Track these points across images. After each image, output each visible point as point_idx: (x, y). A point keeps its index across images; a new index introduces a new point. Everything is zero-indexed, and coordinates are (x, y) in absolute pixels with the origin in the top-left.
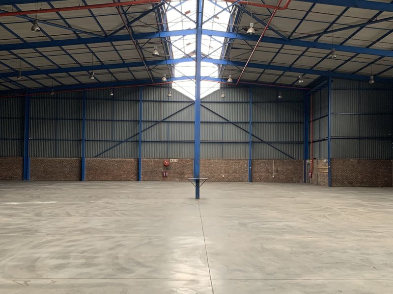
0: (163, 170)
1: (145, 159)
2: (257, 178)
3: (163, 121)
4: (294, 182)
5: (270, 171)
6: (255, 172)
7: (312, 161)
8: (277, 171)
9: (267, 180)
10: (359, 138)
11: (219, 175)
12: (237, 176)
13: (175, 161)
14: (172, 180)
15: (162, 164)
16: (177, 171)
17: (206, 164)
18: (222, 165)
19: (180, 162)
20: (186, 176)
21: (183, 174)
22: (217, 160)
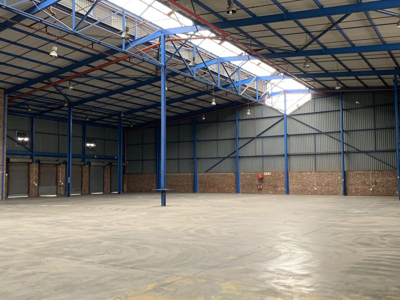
0: (258, 183)
1: (242, 173)
2: (353, 191)
3: (258, 137)
5: (367, 183)
6: (350, 185)
8: (376, 183)
9: (364, 193)
11: (312, 188)
12: (331, 189)
13: (268, 174)
14: (267, 192)
15: (256, 178)
16: (271, 183)
17: (298, 177)
18: (314, 178)
19: (273, 175)
20: (279, 189)
21: (276, 186)
22: (308, 173)
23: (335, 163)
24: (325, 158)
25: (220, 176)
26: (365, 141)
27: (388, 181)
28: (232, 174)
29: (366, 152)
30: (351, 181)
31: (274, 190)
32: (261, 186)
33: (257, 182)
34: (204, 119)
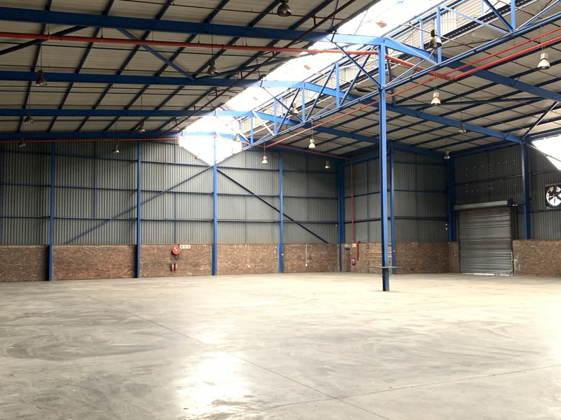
0: (170, 261)
1: (144, 246)
2: (289, 268)
3: (169, 191)
4: (329, 271)
5: (303, 258)
6: (287, 260)
7: (358, 246)
8: (310, 258)
9: (300, 270)
10: (417, 219)
11: (244, 265)
12: (266, 266)
13: (187, 248)
14: (183, 274)
15: (168, 253)
16: (190, 261)
17: (227, 251)
18: (247, 252)
19: (193, 249)
20: (202, 269)
21: (197, 265)
22: (240, 246)
23: (268, 235)
24: (257, 228)
25: (103, 250)
26: (299, 211)
27: (321, 255)
28: (126, 247)
29: (299, 223)
30: (288, 255)
31: (195, 270)
32: (176, 265)
33: (168, 260)
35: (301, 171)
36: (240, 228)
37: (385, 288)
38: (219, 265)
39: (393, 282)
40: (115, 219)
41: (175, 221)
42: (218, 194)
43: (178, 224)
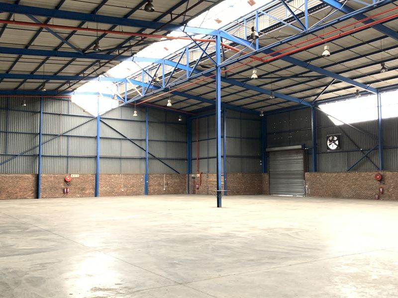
1: (44, 175)
2: (152, 191)
3: (63, 135)
4: (180, 194)
5: (162, 184)
6: (150, 186)
7: (201, 175)
8: (167, 184)
9: (159, 193)
10: (241, 157)
11: (119, 189)
12: (135, 190)
13: (76, 176)
14: (73, 196)
15: (62, 180)
16: (79, 186)
17: (106, 179)
18: (121, 180)
19: (81, 178)
20: (87, 192)
21: (83, 189)
22: (117, 176)
23: (137, 168)
24: (128, 162)
25: (12, 178)
26: (160, 151)
27: (175, 183)
28: (30, 176)
29: (159, 159)
30: (151, 182)
31: (82, 193)
32: (68, 189)
33: (62, 185)
34: (25, 105)
35: (162, 123)
36: (117, 162)
37: (219, 205)
38: (100, 189)
39: (224, 201)
40: (21, 155)
41: (67, 157)
42: (101, 138)
43: (70, 159)
